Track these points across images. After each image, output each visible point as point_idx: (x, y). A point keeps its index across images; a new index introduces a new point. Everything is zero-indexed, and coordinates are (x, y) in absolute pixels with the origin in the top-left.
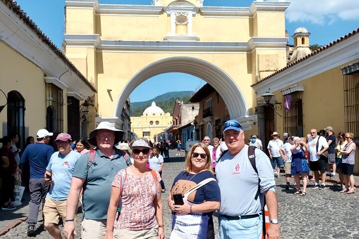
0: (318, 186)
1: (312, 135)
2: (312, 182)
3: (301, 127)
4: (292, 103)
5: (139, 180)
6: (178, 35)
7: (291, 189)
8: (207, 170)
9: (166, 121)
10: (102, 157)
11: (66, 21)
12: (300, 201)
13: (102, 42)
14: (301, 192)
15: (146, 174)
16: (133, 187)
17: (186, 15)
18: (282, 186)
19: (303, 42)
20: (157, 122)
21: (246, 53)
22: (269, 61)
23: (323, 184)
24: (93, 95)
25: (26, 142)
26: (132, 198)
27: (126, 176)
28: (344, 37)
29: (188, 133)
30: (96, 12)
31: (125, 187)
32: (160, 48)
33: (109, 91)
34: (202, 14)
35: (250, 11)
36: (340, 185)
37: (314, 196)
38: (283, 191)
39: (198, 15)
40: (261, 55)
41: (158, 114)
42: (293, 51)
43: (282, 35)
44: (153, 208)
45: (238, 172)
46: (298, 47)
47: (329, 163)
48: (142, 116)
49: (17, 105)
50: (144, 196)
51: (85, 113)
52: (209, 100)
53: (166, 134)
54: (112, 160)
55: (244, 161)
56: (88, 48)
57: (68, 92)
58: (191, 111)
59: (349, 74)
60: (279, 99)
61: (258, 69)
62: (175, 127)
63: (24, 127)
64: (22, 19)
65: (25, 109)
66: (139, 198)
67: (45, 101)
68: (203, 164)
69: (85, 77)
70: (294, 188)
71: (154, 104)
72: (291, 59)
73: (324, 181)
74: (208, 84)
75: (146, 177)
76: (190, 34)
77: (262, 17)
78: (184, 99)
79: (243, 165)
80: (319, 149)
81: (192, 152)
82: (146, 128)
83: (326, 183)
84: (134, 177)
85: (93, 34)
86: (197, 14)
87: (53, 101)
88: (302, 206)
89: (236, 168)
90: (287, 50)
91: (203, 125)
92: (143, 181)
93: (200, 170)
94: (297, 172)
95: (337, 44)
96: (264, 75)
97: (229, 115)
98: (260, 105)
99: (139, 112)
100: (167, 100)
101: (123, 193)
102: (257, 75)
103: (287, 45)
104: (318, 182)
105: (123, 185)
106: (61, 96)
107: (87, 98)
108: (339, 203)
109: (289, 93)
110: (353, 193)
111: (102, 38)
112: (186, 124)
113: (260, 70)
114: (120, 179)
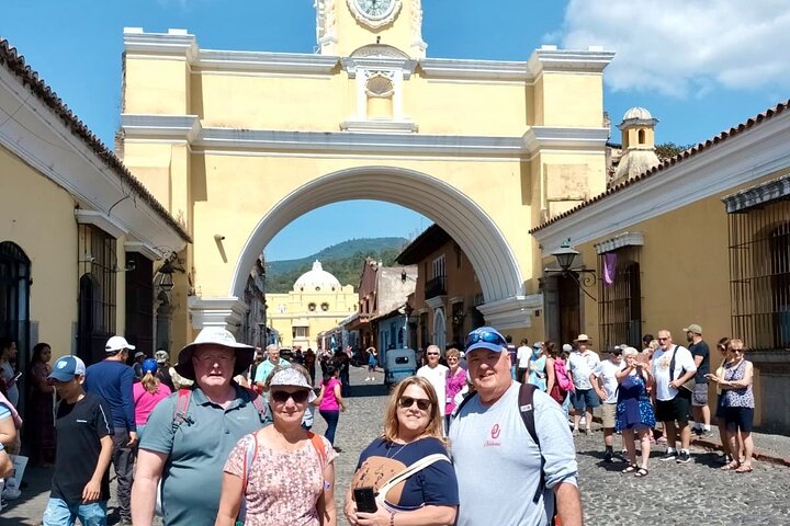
0: (675, 454)
1: (662, 345)
2: (661, 445)
3: (637, 323)
4: (617, 270)
5: (284, 460)
6: (371, 118)
7: (616, 460)
8: (430, 435)
9: (345, 304)
10: (205, 405)
11: (125, 85)
12: (635, 490)
13: (204, 132)
14: (637, 469)
15: (301, 446)
16: (270, 476)
17: (388, 76)
18: (595, 454)
19: (641, 140)
20: (325, 306)
21: (519, 159)
22: (568, 179)
23: (683, 450)
24: (182, 248)
25: (32, 354)
26: (268, 501)
27: (256, 451)
28: (728, 132)
29: (393, 330)
30: (191, 67)
31: (254, 474)
32: (331, 148)
33: (219, 240)
34: (424, 75)
35: (528, 70)
36: (720, 453)
37: (666, 478)
38: (599, 465)
39: (416, 79)
40: (552, 166)
41: (326, 289)
42: (619, 158)
43: (596, 122)
44: (316, 522)
45: (495, 441)
46: (630, 150)
47: (694, 403)
48: (291, 292)
49: (13, 275)
50: (295, 495)
51: (166, 288)
52: (439, 259)
53: (344, 332)
54: (227, 412)
55: (509, 418)
56: (174, 144)
57: (127, 243)
58: (399, 282)
59: (740, 211)
60: (590, 260)
61: (546, 195)
62: (363, 318)
63: (27, 322)
64: (28, 85)
65: (31, 283)
66: (285, 499)
67: (76, 265)
68: (423, 421)
69: (167, 209)
70: (621, 458)
71: (317, 265)
72: (616, 175)
73: (686, 442)
74: (435, 226)
75: (301, 452)
76: (399, 118)
77: (553, 84)
78: (384, 256)
79: (508, 426)
80: (677, 373)
81: (400, 396)
82: (299, 318)
83: (692, 447)
84: (274, 452)
85: (185, 115)
86: (412, 76)
87: (93, 264)
88: (639, 499)
89: (493, 433)
90: (608, 155)
91: (425, 315)
92: (294, 461)
93: (416, 436)
94: (628, 425)
95: (714, 148)
96: (559, 209)
97: (482, 294)
98: (549, 274)
99: (286, 283)
100: (346, 256)
101: (249, 488)
102: (543, 207)
103: (607, 145)
104: (674, 446)
105: (250, 470)
106: (113, 251)
107: (170, 254)
108: (718, 493)
109: (612, 248)
110: (749, 471)
111: (206, 124)
112: (388, 311)
113: (549, 197)
114: (242, 457)
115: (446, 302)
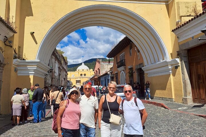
9: (90, 74)
20: (85, 75)
21: (164, 3)
29: (105, 80)
40: (181, 3)
41: (85, 70)
48: (76, 71)
52: (122, 54)
62: (96, 76)
71: (83, 64)
82: (78, 78)
91: (117, 74)
112: (104, 74)
113: (181, 16)
115: (125, 68)
